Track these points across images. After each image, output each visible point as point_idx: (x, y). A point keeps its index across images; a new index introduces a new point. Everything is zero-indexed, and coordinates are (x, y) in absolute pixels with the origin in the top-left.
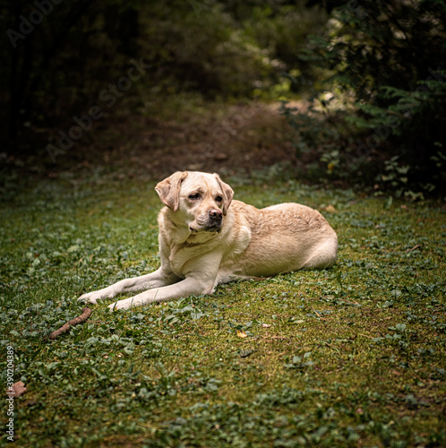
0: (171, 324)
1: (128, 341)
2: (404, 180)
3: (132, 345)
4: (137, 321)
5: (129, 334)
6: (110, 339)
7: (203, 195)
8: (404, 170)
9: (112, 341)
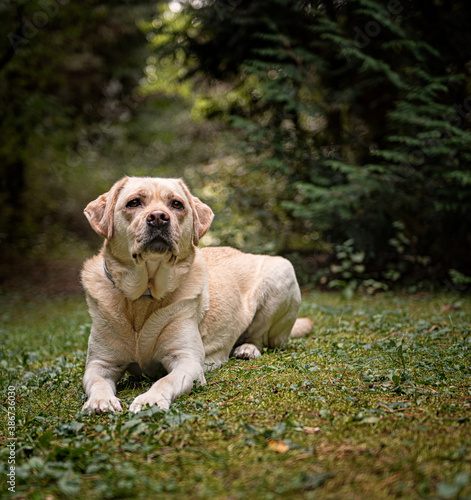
0: (135, 434)
1: (62, 469)
2: (360, 269)
3: (71, 475)
4: (71, 433)
5: (61, 456)
6: (26, 467)
7: (146, 201)
8: (359, 258)
9: (31, 471)
